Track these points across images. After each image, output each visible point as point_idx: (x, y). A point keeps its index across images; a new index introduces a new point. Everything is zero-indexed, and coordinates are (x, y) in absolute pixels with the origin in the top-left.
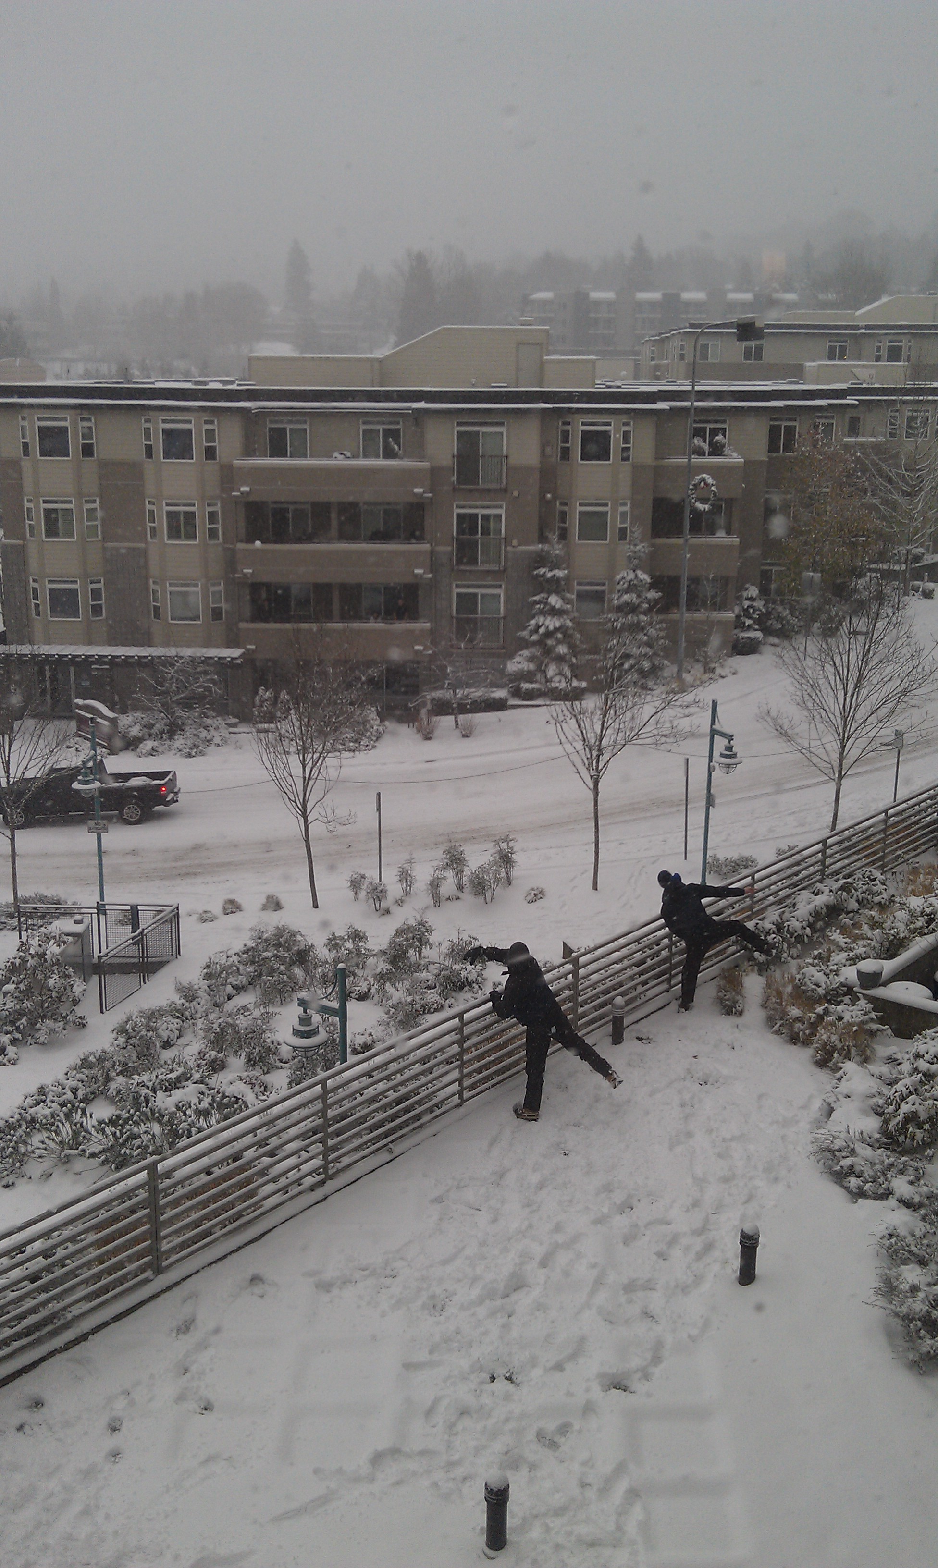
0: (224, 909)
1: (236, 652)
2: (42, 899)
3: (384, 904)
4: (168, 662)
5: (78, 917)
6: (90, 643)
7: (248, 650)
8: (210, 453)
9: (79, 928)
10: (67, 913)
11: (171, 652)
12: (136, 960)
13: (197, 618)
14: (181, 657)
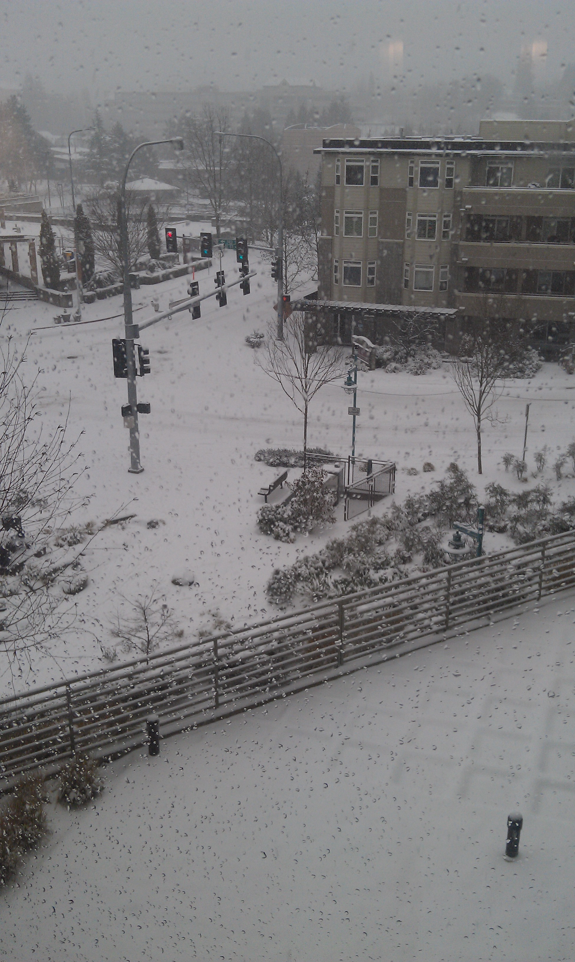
0: (424, 468)
1: (452, 311)
2: (320, 451)
3: (524, 475)
4: (410, 315)
5: (337, 463)
6: (365, 301)
7: (460, 310)
8: (449, 183)
9: (337, 470)
10: (331, 461)
11: (412, 309)
12: (368, 493)
13: (431, 288)
14: (417, 313)
